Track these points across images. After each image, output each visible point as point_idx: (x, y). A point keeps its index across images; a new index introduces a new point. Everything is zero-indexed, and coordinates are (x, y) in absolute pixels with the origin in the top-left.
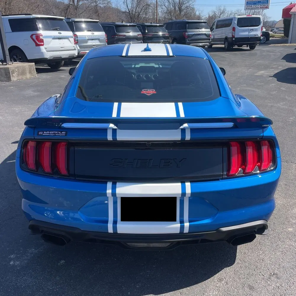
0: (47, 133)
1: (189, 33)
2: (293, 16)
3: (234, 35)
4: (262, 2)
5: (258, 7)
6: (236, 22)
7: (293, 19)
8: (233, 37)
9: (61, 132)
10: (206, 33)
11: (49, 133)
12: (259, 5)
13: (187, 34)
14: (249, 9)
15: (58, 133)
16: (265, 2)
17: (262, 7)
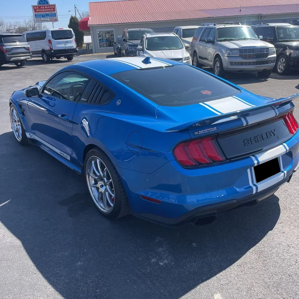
0: (202, 132)
1: (7, 47)
2: (91, 29)
3: (51, 47)
4: (50, 14)
5: (47, 20)
6: (50, 35)
7: (92, 31)
8: (51, 49)
9: (213, 128)
10: (25, 46)
11: (204, 131)
12: (48, 18)
13: (4, 48)
14: (39, 22)
15: (211, 129)
16: (53, 15)
17: (51, 19)
